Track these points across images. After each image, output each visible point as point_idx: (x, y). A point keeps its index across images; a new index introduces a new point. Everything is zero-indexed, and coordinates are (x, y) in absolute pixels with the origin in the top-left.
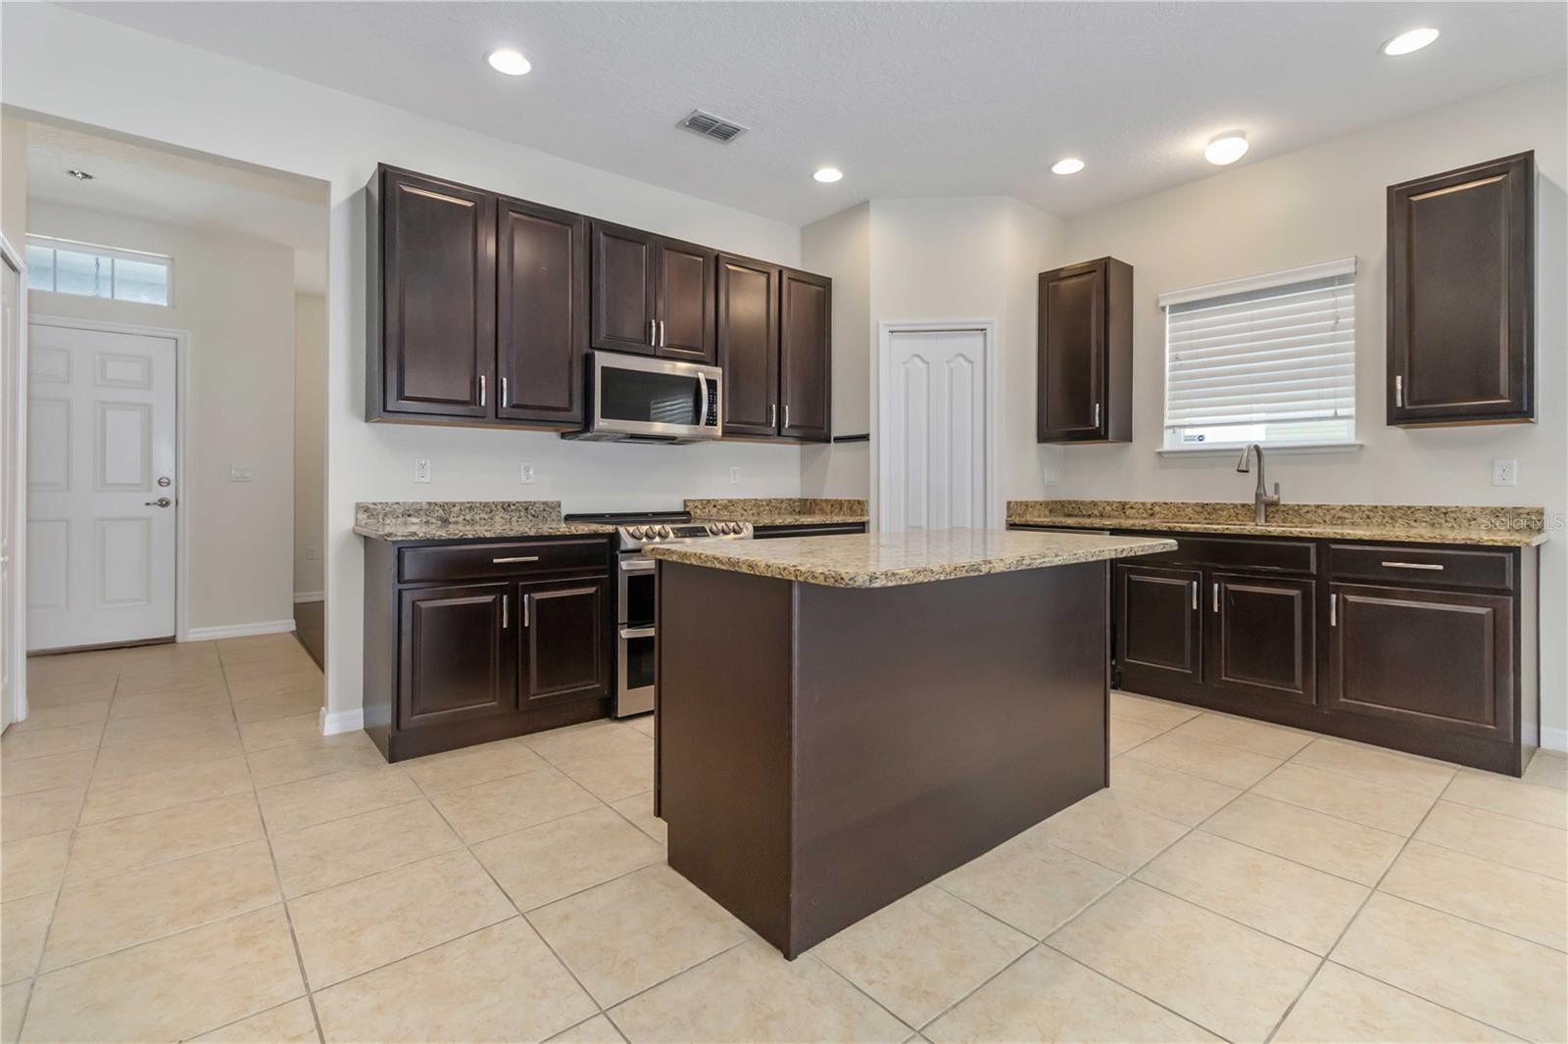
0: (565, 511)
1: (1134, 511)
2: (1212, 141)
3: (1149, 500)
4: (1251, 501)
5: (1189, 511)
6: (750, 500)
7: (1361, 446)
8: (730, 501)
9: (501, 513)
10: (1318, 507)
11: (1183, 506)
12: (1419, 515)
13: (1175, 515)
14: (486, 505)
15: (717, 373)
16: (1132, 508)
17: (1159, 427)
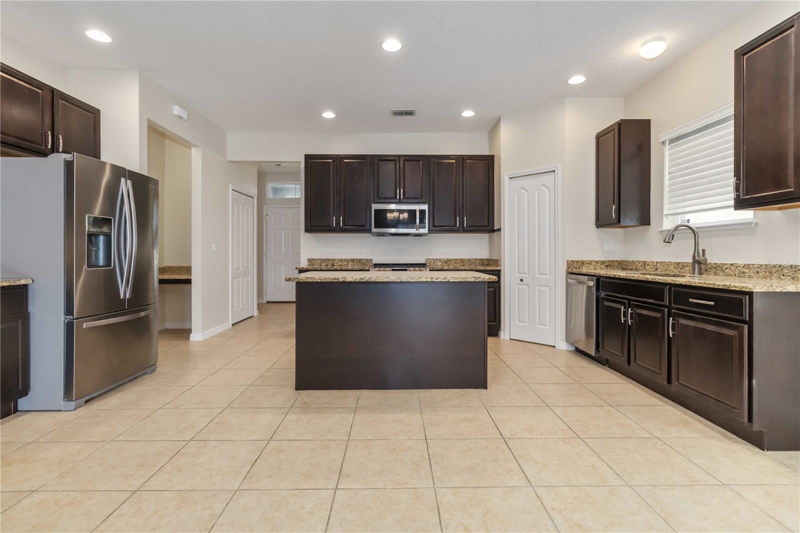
0: (375, 262)
1: (649, 266)
2: (643, 44)
3: (655, 260)
4: (691, 261)
5: (672, 267)
6: (458, 259)
7: (756, 224)
8: (448, 259)
9: (351, 263)
10: (732, 265)
11: (670, 264)
12: (785, 271)
13: (666, 270)
14: (346, 260)
15: (425, 207)
16: (648, 265)
17: (661, 216)
